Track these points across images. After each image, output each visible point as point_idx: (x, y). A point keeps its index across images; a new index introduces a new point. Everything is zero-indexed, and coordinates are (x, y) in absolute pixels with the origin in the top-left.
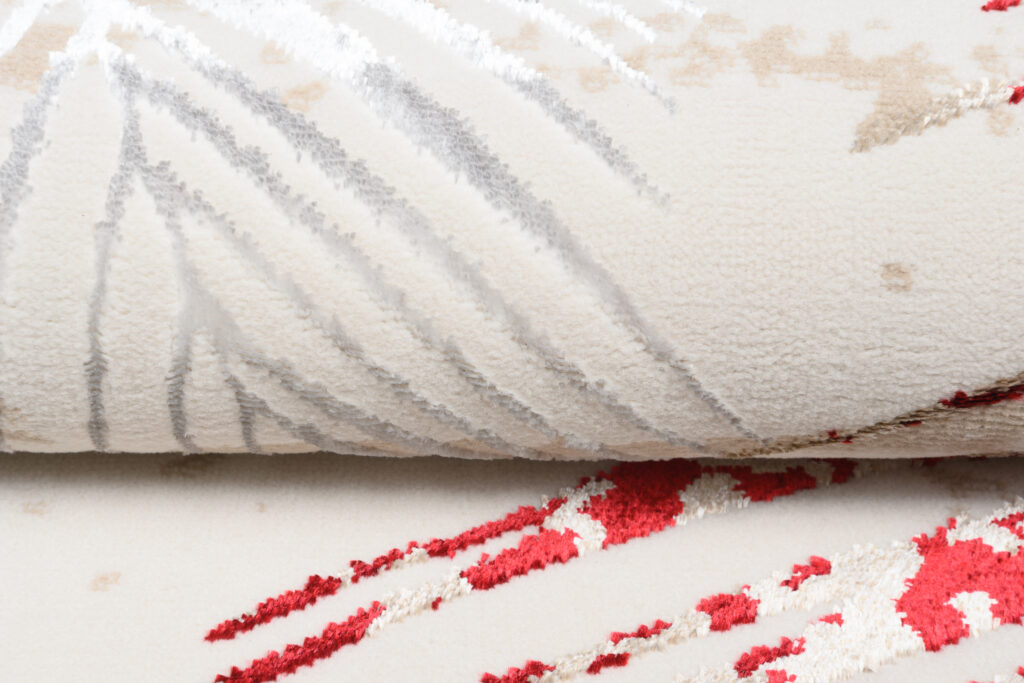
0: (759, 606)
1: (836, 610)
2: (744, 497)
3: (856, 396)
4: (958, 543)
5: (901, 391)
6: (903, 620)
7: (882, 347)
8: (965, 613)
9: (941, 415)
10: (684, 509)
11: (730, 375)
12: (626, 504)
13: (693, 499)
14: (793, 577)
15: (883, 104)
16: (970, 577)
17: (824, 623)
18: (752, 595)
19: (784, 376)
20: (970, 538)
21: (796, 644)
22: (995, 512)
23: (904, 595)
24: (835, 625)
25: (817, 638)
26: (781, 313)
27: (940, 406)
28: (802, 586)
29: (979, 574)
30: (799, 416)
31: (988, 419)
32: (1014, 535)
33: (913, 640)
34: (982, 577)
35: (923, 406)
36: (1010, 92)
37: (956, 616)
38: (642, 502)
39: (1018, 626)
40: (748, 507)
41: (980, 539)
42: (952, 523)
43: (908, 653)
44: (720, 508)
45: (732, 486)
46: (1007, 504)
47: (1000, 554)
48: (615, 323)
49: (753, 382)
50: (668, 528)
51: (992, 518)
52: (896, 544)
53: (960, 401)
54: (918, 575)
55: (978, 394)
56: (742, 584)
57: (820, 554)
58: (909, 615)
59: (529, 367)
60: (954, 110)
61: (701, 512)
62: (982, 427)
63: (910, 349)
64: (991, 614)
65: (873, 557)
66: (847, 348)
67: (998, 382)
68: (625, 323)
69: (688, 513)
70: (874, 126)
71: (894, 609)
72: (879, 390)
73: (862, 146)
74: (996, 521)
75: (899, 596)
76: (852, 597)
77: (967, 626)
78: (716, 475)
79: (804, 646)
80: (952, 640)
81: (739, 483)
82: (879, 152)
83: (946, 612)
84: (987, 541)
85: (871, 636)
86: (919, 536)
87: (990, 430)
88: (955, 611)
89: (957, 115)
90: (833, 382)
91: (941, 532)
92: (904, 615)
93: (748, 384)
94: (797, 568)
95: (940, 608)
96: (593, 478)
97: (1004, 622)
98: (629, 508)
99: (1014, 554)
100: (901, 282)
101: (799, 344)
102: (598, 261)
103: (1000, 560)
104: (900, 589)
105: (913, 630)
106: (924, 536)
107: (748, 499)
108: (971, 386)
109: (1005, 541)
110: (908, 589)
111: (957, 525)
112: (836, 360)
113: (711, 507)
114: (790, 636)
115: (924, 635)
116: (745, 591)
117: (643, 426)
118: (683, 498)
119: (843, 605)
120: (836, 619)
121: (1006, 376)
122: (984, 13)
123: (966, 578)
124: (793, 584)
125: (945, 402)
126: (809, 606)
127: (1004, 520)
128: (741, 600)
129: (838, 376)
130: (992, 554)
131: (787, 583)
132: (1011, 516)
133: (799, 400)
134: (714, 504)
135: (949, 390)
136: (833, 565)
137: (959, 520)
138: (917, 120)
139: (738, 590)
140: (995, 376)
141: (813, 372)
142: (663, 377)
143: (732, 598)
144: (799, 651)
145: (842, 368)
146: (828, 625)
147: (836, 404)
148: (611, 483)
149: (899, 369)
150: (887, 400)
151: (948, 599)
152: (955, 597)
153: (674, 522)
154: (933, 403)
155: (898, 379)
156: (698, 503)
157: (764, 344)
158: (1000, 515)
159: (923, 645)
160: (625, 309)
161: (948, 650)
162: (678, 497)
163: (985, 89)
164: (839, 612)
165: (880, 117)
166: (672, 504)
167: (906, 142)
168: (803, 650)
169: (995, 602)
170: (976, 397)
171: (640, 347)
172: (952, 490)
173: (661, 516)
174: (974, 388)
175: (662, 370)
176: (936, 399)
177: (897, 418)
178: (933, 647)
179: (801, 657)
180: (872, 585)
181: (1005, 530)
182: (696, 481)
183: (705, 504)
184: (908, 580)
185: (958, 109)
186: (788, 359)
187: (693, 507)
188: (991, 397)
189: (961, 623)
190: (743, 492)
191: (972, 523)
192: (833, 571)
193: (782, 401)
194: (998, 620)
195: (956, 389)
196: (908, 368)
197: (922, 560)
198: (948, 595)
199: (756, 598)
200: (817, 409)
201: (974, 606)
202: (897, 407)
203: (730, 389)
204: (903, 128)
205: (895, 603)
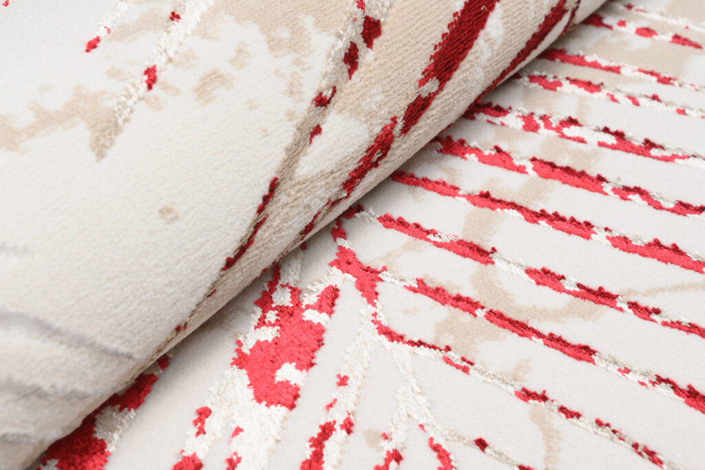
0: (197, 455)
1: (234, 426)
2: (129, 410)
3: (183, 296)
4: (251, 350)
5: (202, 277)
6: (267, 405)
7: (184, 257)
8: (288, 379)
9: (224, 278)
10: (106, 441)
11: (119, 329)
12: (73, 464)
13: (105, 433)
14: (199, 428)
15: (92, 127)
16: (272, 361)
17: (235, 437)
18: (188, 453)
19: (146, 309)
20: (254, 344)
21: (235, 458)
22: (251, 323)
23: (255, 393)
24: (241, 433)
25: (239, 446)
26: (126, 273)
27: (223, 272)
28: (206, 428)
29: (275, 357)
30: (161, 329)
31: (244, 265)
32: (270, 327)
33: (281, 411)
34: (278, 357)
35: (215, 279)
36: (145, 85)
37: (286, 384)
38: (81, 456)
39: (315, 366)
40: (136, 414)
41: (258, 341)
42: (239, 343)
43: (285, 418)
44: (123, 426)
45: (118, 411)
46: (253, 315)
47: (273, 340)
48: (44, 341)
49: (132, 324)
50: (108, 458)
51: (253, 327)
52: (226, 373)
53: (230, 263)
54: (250, 380)
55: (236, 253)
56: (178, 452)
57: (198, 406)
58: (266, 400)
59: (10, 405)
60: (129, 109)
61: (116, 436)
62: (242, 272)
63: (197, 250)
64: (298, 371)
65: (223, 388)
66: (168, 270)
67: (241, 241)
68: (50, 337)
69: (110, 442)
70: (98, 140)
71: (257, 404)
72: (192, 284)
73: (101, 155)
74: (256, 327)
75: (252, 396)
76: (233, 414)
77: (295, 384)
78: (102, 411)
79: (239, 456)
80: (296, 397)
81: (118, 406)
82: (112, 153)
83: (280, 386)
84: (262, 340)
85: (262, 425)
86: (232, 361)
87: (246, 271)
88: (282, 382)
89: (132, 111)
90: (169, 295)
91: (239, 351)
92: (264, 403)
93: (130, 328)
94: (195, 423)
95: (276, 386)
96: (41, 466)
97: (307, 370)
98: (77, 464)
99: (279, 336)
100: (172, 215)
101: (145, 284)
102: (13, 310)
103: (276, 343)
104: (250, 393)
105: (276, 406)
106: (234, 359)
107: (132, 410)
108: (230, 252)
109: (269, 333)
110: (253, 390)
111: (242, 342)
112: (166, 281)
113: (118, 429)
114: (228, 457)
115: (283, 404)
116: (184, 454)
117: (84, 397)
118: (99, 436)
119: (234, 422)
120: (238, 431)
121: (243, 235)
122: (89, 53)
123: (271, 364)
124: (201, 431)
125: (224, 269)
126: (219, 435)
127: (258, 324)
128: (187, 460)
129: (170, 290)
130: (270, 344)
131: (198, 434)
132: (259, 319)
133: (158, 318)
134: (119, 427)
135: (222, 261)
136: (209, 407)
137: (241, 339)
138: (116, 125)
139: (180, 456)
140: (238, 238)
141: (158, 296)
142: (86, 356)
143: (181, 463)
144: (239, 460)
145: (170, 284)
146: (238, 436)
147: (175, 308)
148: (53, 460)
149: (196, 265)
150: (198, 288)
151: (275, 380)
152: (276, 376)
153: (109, 453)
154: (218, 274)
155: (199, 271)
156: (110, 433)
157: (127, 298)
158: (255, 322)
159: (288, 409)
160: (45, 328)
161: (299, 402)
162: (96, 439)
163: (132, 90)
164: (236, 426)
165: (97, 134)
166: (97, 444)
167: (120, 140)
168: (240, 458)
169: (294, 364)
170: (235, 256)
171: (64, 347)
172: (222, 328)
173: (99, 454)
174: (232, 252)
175: (82, 353)
176: (219, 270)
177: (205, 295)
178: (292, 407)
179: (243, 462)
180: (236, 402)
181: (264, 328)
182: (96, 422)
183: (114, 430)
184: (249, 385)
185: (130, 107)
186: (143, 298)
187: (109, 437)
188: (242, 250)
189: (291, 385)
190: (126, 409)
191: (248, 336)
192: (212, 410)
193: (149, 326)
194: (304, 371)
195: (225, 258)
196: (200, 262)
197: (244, 371)
198: (273, 377)
199: (192, 453)
200: (168, 318)
201: (287, 373)
202: (204, 288)
203: (122, 337)
204: (113, 132)
205: (255, 401)
